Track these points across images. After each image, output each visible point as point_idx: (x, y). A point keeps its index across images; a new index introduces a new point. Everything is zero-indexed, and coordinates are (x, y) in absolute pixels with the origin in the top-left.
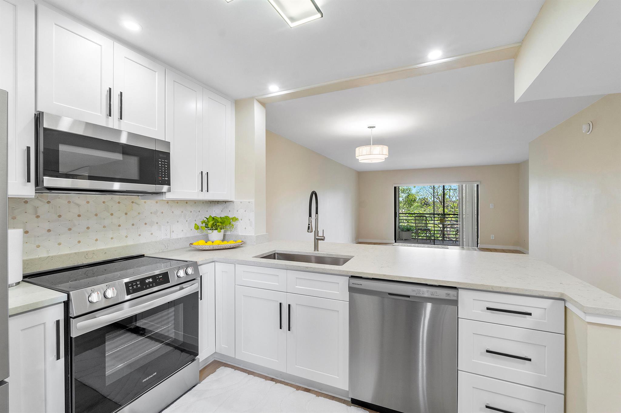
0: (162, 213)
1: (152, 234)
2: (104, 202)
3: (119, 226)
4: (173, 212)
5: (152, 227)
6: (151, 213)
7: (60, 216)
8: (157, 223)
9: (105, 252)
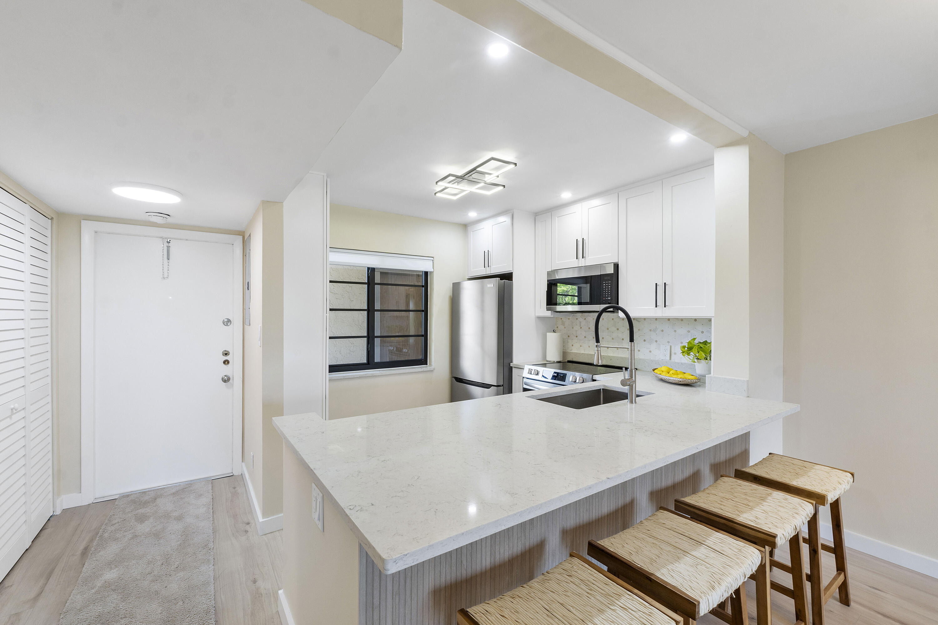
0: (662, 331)
1: (650, 352)
2: (613, 319)
3: (623, 339)
4: (675, 331)
5: (650, 345)
6: (651, 330)
7: (589, 328)
8: (656, 341)
9: (610, 358)
